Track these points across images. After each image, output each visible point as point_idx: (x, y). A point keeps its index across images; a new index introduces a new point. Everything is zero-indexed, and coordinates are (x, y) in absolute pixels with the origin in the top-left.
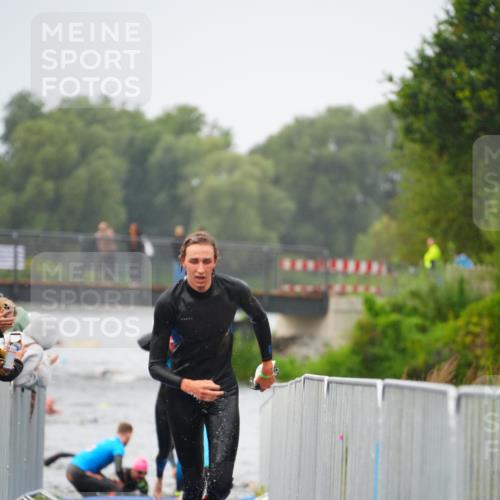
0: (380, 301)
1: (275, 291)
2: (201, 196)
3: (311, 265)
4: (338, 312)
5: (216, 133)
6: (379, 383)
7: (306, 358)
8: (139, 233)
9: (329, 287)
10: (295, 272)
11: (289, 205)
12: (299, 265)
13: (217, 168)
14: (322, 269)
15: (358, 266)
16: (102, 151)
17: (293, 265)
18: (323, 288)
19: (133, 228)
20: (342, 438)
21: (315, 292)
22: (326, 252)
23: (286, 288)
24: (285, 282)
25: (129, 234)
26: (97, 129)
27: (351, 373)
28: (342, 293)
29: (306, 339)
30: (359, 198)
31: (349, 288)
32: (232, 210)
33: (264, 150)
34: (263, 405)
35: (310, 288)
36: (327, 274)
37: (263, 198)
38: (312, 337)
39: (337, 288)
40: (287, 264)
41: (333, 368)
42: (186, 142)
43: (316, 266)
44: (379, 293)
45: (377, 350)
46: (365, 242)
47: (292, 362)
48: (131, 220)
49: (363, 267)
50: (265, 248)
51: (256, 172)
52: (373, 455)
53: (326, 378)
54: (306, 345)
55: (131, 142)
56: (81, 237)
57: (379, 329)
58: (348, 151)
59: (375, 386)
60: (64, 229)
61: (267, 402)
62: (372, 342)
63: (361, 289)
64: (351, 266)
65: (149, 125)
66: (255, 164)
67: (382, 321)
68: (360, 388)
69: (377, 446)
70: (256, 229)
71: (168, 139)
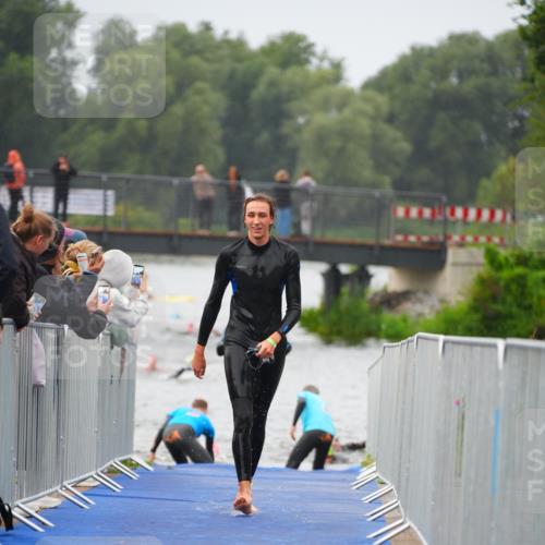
0: (503, 253)
1: (387, 242)
2: (307, 136)
3: (427, 212)
4: (455, 264)
5: (326, 65)
6: (500, 343)
7: (420, 315)
8: (238, 178)
9: (447, 237)
10: (409, 220)
11: (405, 147)
12: (414, 212)
13: (325, 105)
14: (439, 217)
15: (479, 214)
16: (199, 85)
17: (407, 212)
18: (441, 238)
19: (233, 170)
20: (458, 403)
21: (431, 243)
22: (444, 199)
23: (400, 238)
24: (398, 232)
25: (227, 178)
26: (195, 60)
27: (470, 332)
28: (461, 244)
29: (420, 295)
30: (484, 137)
31: (469, 239)
32: (342, 151)
33: (378, 84)
34: (372, 367)
35: (425, 239)
36: (445, 222)
37: (376, 138)
38: (427, 292)
39: (456, 238)
40: (401, 212)
41: (450, 326)
42: (292, 74)
43: (433, 214)
44: (502, 244)
45: (499, 307)
46: (488, 187)
47: (405, 320)
48: (229, 162)
49: (486, 214)
50: (377, 193)
51: (369, 108)
52: (492, 422)
53: (442, 338)
54: (421, 301)
55: (232, 75)
56: (176, 181)
57: (502, 283)
58: (471, 84)
59: (495, 346)
60: (157, 173)
61: (376, 363)
62: (494, 298)
63: (483, 239)
64: (472, 213)
65: (252, 55)
66: (367, 100)
67: (506, 274)
68: (478, 349)
69: (497, 412)
70: (367, 174)
71: (272, 71)
